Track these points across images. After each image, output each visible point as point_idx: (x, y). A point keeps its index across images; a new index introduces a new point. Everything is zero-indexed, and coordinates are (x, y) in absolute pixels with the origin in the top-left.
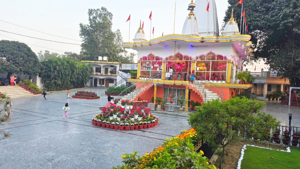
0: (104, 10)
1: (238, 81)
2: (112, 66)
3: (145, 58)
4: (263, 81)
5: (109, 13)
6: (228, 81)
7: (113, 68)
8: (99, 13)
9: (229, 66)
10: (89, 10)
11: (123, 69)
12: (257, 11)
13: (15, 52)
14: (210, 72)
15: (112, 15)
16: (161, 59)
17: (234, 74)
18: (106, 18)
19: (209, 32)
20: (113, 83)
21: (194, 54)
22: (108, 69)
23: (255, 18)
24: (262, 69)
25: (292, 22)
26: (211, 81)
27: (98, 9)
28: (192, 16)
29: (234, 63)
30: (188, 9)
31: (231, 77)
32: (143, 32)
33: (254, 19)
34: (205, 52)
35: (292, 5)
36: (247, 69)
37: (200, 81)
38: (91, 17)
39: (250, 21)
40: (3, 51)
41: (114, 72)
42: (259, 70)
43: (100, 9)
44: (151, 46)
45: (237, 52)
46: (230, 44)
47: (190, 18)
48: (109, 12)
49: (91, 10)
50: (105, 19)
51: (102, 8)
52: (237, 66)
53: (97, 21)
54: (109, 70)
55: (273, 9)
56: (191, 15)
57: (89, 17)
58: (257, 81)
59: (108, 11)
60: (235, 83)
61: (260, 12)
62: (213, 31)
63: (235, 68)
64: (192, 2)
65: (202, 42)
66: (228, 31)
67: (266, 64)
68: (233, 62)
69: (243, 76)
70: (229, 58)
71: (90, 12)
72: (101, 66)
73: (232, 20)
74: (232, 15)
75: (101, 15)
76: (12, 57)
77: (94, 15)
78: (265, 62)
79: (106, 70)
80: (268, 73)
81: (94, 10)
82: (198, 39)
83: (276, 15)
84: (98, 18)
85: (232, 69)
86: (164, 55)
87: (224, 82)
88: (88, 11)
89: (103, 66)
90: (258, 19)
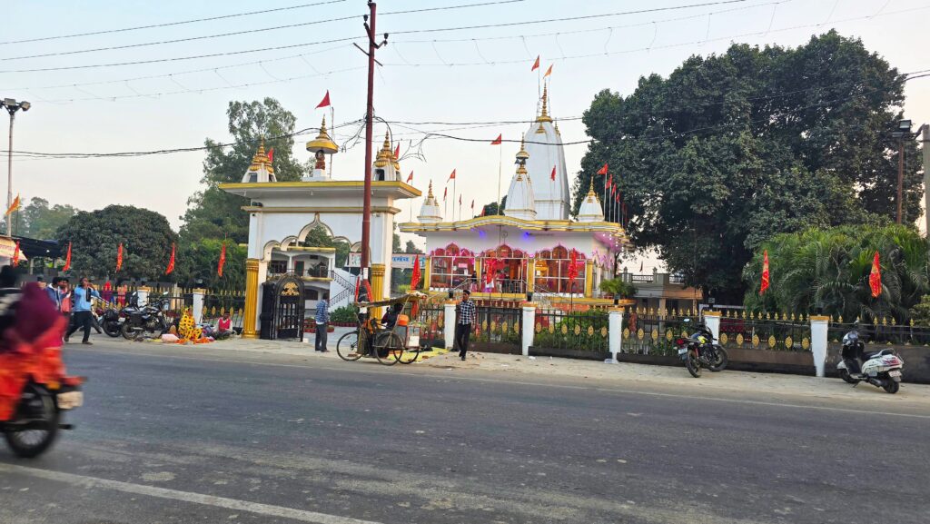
0: (272, 107)
1: (604, 293)
2: (314, 257)
3: (440, 252)
4: (657, 293)
5: (286, 114)
6: (589, 294)
7: (317, 262)
8: (257, 110)
9: (589, 270)
10: (231, 103)
11: (354, 266)
12: (634, 169)
13: (150, 233)
14: (559, 278)
15: (294, 119)
16: (472, 254)
17: (599, 282)
18: (276, 124)
19: (552, 201)
20: (316, 299)
21: (531, 249)
22: (303, 263)
23: (632, 182)
24: (655, 269)
25: (687, 195)
26: (561, 294)
27: (255, 103)
28: (523, 176)
29: (597, 262)
30: (516, 162)
31: (593, 287)
32: (436, 203)
33: (629, 184)
34: (550, 246)
35: (685, 168)
36: (626, 269)
37: (543, 294)
38: (236, 123)
39: (624, 187)
40: (126, 232)
41: (320, 271)
42: (648, 271)
43: (262, 102)
44: (455, 230)
45: (602, 242)
46: (590, 234)
47: (519, 179)
48: (286, 110)
49: (238, 104)
50: (274, 127)
51: (268, 102)
52: (603, 267)
53: (252, 134)
54: (307, 266)
55: (660, 167)
56: (522, 173)
57: (231, 123)
58: (642, 293)
59: (282, 109)
60: (600, 297)
61: (639, 171)
62: (558, 198)
63: (599, 271)
64: (522, 149)
65: (546, 229)
66: (586, 213)
67: (660, 258)
68: (595, 262)
69: (611, 285)
70: (588, 256)
71: (234, 110)
72: (288, 257)
73: (592, 196)
74: (592, 187)
75: (261, 115)
76: (144, 245)
77: (245, 116)
78: (657, 255)
79: (299, 266)
80: (666, 276)
81: (245, 104)
82: (539, 227)
83: (665, 181)
84: (254, 126)
85: (594, 274)
86: (477, 248)
87: (581, 295)
88: (228, 108)
89: (293, 258)
90: (636, 184)
